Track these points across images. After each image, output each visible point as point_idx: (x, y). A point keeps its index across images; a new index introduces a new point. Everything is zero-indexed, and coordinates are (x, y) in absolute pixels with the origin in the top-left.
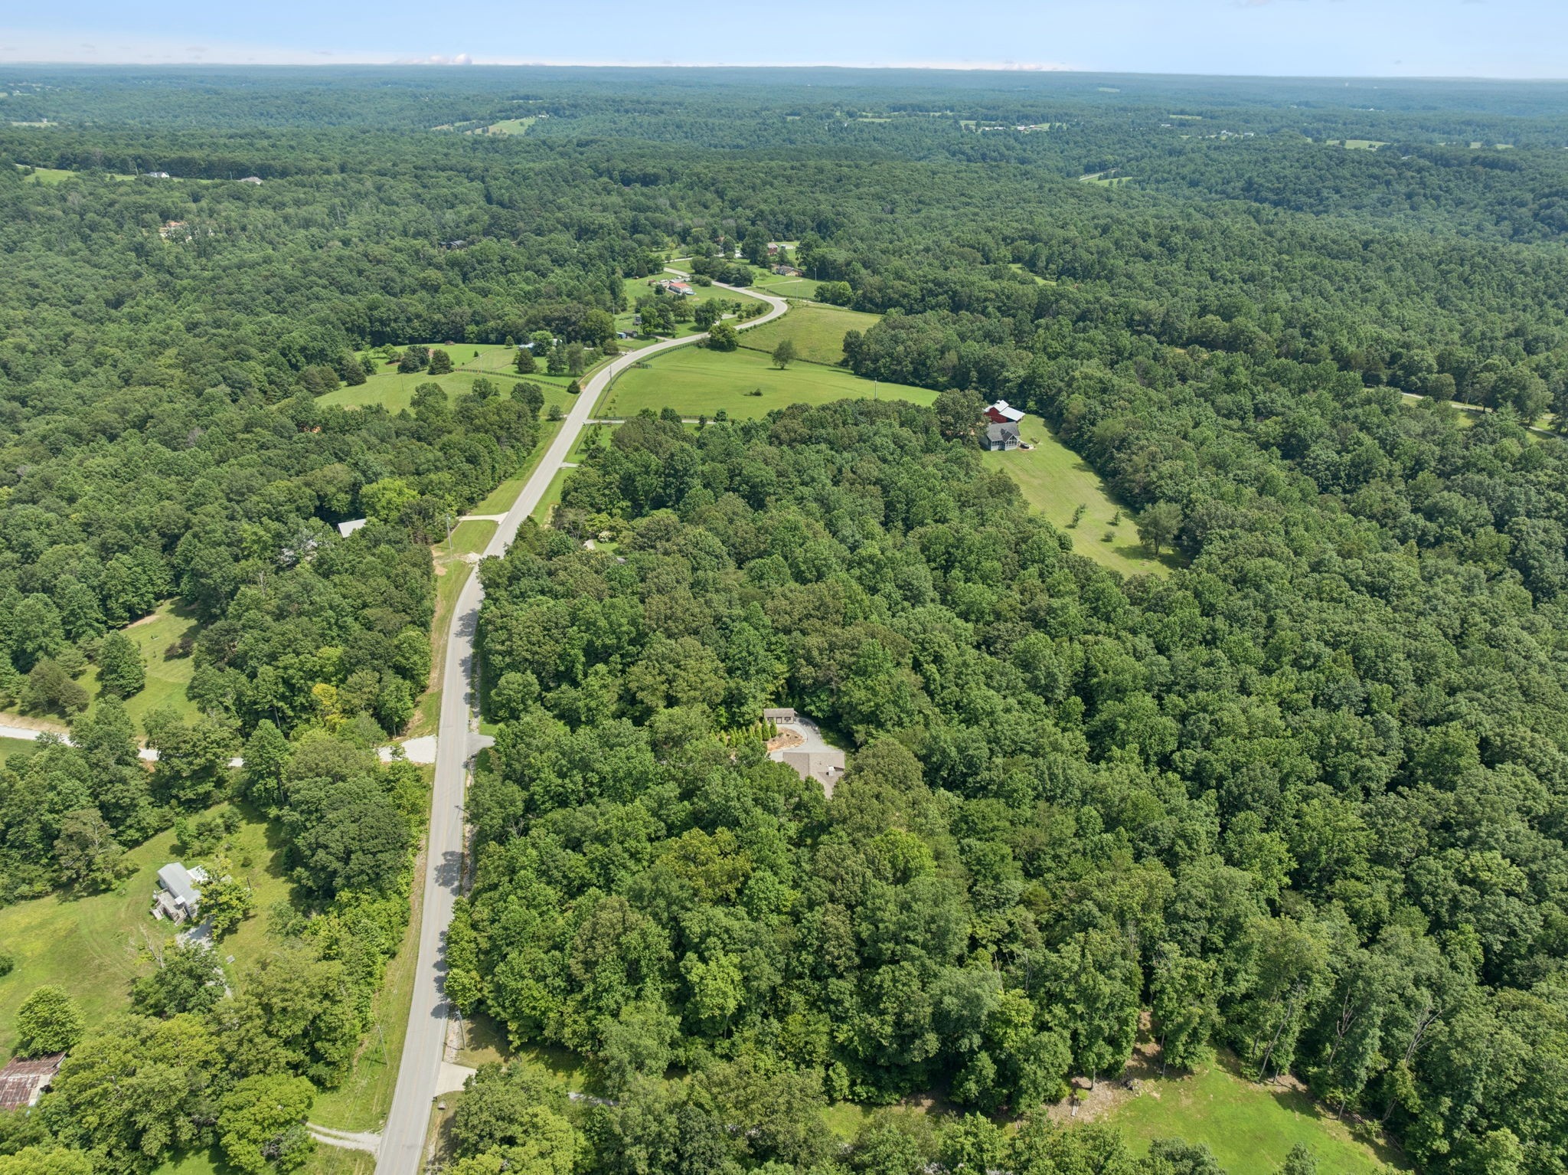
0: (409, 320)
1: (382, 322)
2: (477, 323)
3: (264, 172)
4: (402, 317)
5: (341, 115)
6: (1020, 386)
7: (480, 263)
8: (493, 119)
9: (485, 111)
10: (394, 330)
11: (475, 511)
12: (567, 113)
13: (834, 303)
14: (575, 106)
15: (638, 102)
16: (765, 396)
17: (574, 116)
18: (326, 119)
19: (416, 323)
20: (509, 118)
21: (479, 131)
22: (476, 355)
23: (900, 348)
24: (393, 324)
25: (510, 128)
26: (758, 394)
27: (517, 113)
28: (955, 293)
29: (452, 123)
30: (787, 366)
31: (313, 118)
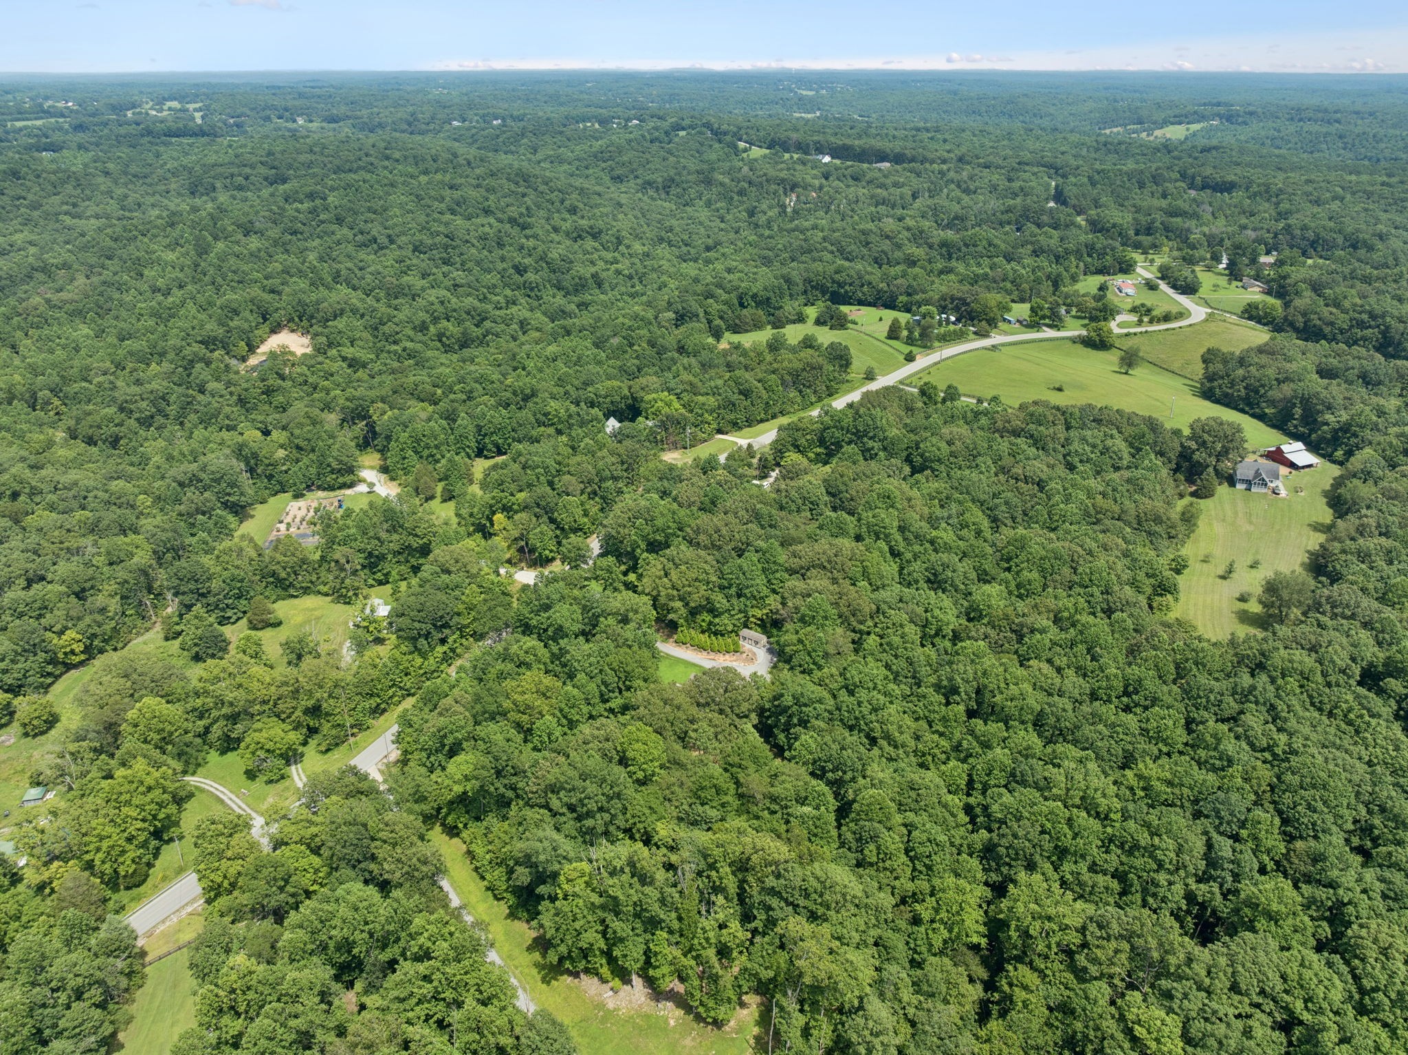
0: (863, 285)
1: (840, 285)
2: (909, 295)
3: (898, 159)
4: (857, 282)
5: (1035, 115)
6: (1335, 431)
7: (967, 246)
8: (1165, 123)
9: (1159, 116)
10: (846, 292)
11: (737, 434)
12: (1240, 120)
13: (1259, 322)
14: (1251, 113)
15: (1326, 111)
16: (1066, 392)
17: (1245, 123)
18: (1021, 118)
19: (865, 288)
20: (1180, 123)
21: (1144, 135)
22: (881, 319)
23: (1241, 372)
24: (847, 287)
25: (1175, 133)
26: (1060, 390)
27: (1191, 118)
28: (1388, 328)
29: (1126, 125)
30: (1130, 372)
31: (1011, 116)
